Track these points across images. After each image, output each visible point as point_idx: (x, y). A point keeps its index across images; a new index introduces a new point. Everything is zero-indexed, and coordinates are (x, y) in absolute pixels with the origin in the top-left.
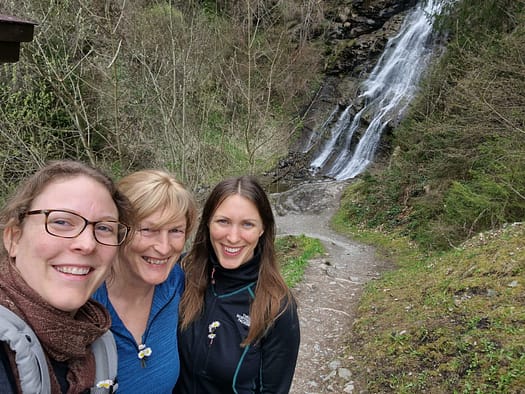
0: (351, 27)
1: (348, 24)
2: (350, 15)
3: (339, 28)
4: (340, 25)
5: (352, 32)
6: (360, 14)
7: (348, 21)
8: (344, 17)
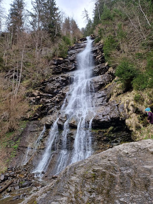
0: (40, 98)
1: (39, 97)
2: (39, 93)
3: (34, 99)
4: (34, 98)
5: (41, 101)
6: (44, 92)
7: (38, 95)
8: (36, 94)
